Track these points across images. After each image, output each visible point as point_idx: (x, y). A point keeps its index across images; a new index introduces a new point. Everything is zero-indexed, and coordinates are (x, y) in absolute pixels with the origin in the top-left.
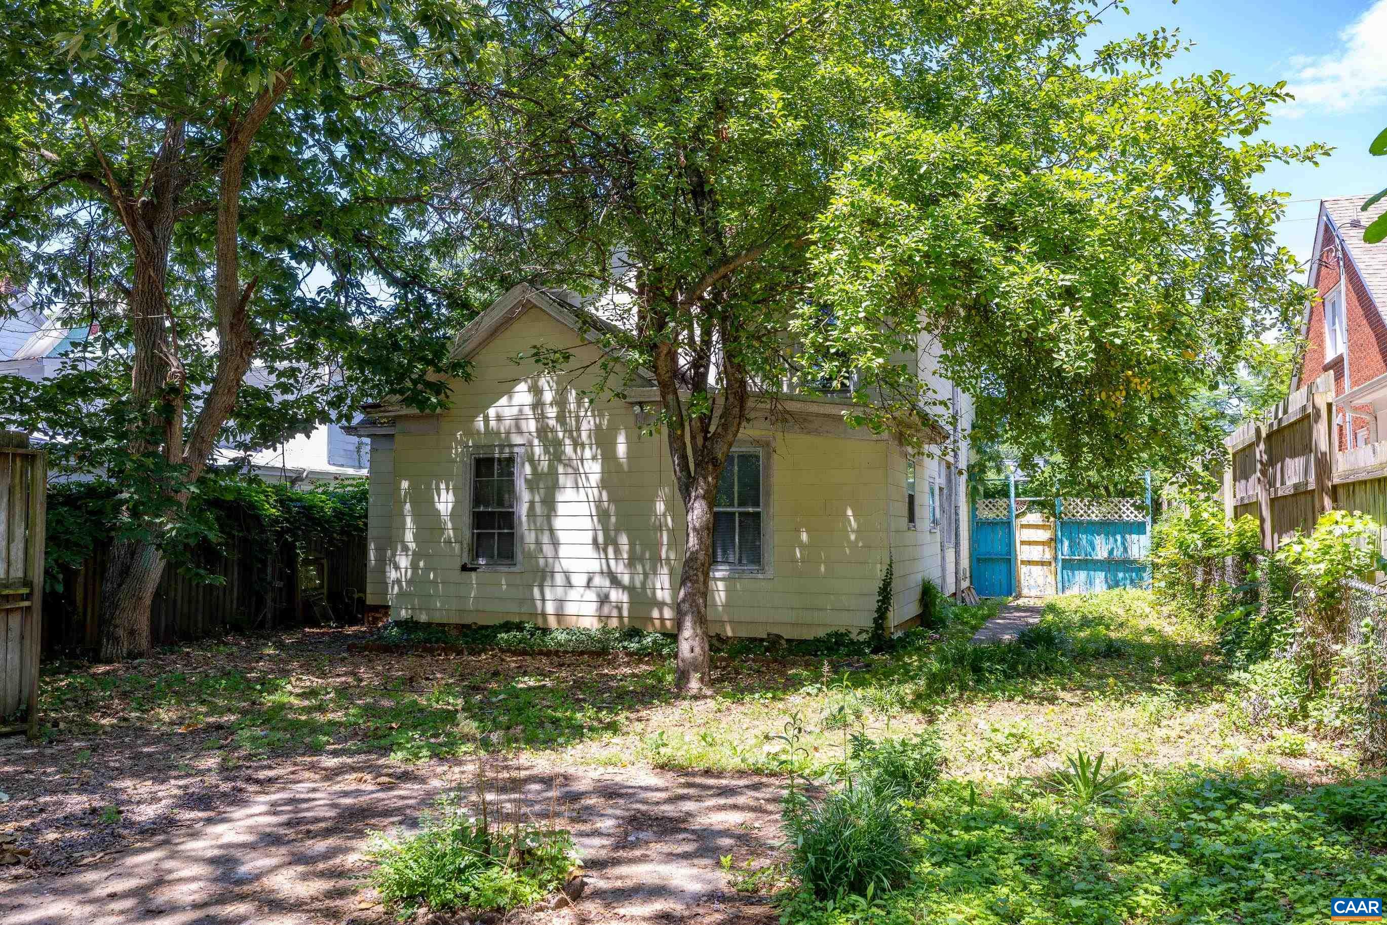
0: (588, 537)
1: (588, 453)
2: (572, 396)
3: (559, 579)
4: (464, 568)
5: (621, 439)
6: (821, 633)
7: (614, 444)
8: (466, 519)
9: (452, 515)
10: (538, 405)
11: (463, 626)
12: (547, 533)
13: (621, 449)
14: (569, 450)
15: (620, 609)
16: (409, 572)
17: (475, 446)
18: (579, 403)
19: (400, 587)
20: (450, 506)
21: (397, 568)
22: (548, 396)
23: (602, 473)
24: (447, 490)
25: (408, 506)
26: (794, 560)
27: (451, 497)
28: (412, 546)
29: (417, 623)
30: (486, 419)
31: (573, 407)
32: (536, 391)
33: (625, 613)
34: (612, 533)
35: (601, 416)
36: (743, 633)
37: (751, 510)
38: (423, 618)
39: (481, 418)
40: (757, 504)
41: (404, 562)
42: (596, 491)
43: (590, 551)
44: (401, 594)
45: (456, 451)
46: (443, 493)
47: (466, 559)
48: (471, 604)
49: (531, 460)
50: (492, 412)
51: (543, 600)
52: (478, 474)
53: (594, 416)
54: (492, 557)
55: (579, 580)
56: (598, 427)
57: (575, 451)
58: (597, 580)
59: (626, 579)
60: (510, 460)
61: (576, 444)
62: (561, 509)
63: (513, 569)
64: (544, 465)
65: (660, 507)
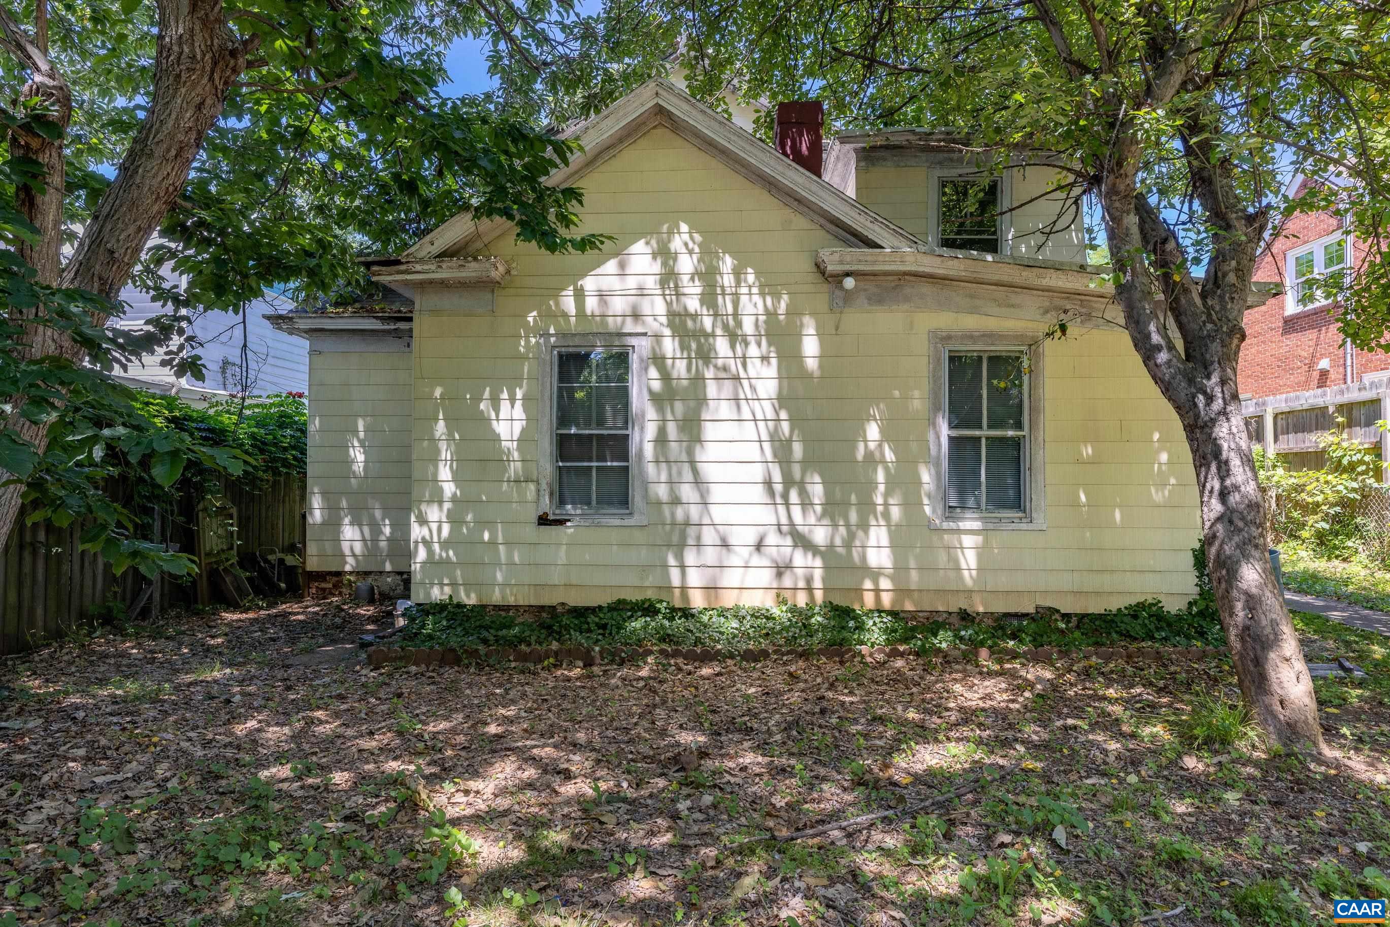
0: (757, 472)
1: (753, 350)
2: (727, 263)
3: (709, 536)
4: (543, 521)
5: (810, 328)
6: (1115, 604)
7: (798, 336)
8: (546, 446)
9: (522, 440)
10: (669, 278)
11: (542, 608)
12: (686, 468)
13: (811, 346)
14: (722, 346)
15: (809, 580)
16: (446, 529)
17: (560, 335)
18: (738, 273)
19: (430, 552)
20: (518, 427)
21: (423, 521)
22: (686, 265)
23: (780, 378)
24: (512, 400)
25: (441, 427)
26: (1076, 504)
27: (519, 412)
28: (449, 489)
29: (460, 606)
30: (580, 295)
31: (728, 280)
32: (664, 254)
33: (818, 583)
34: (797, 471)
35: (777, 296)
36: (1000, 607)
37: (1010, 433)
38: (470, 599)
39: (570, 291)
40: (1019, 426)
41: (434, 514)
42: (767, 405)
43: (758, 493)
44: (430, 561)
45: (529, 343)
46: (505, 406)
47: (546, 505)
48: (556, 577)
49: (658, 360)
50: (589, 283)
51: (683, 567)
52: (564, 376)
53: (762, 294)
54: (589, 503)
55: (743, 537)
56: (771, 314)
57: (733, 347)
58: (772, 538)
59: (820, 536)
60: (621, 359)
61: (734, 336)
62: (710, 431)
63: (627, 522)
64: (680, 368)
65: (873, 431)
